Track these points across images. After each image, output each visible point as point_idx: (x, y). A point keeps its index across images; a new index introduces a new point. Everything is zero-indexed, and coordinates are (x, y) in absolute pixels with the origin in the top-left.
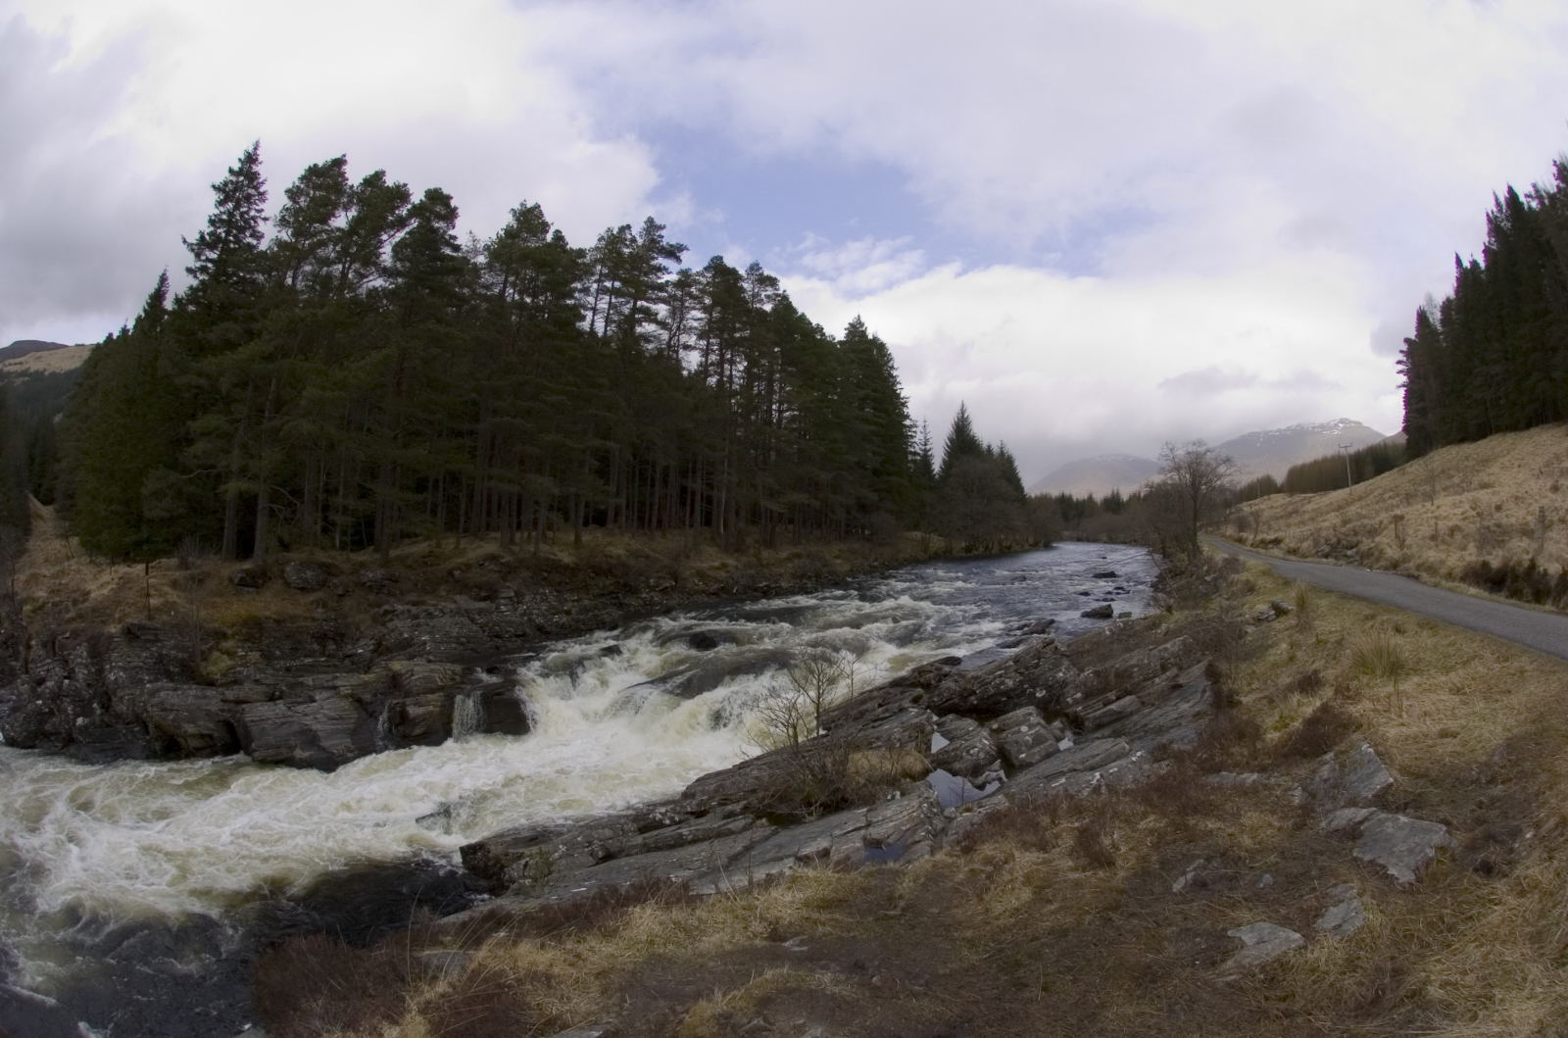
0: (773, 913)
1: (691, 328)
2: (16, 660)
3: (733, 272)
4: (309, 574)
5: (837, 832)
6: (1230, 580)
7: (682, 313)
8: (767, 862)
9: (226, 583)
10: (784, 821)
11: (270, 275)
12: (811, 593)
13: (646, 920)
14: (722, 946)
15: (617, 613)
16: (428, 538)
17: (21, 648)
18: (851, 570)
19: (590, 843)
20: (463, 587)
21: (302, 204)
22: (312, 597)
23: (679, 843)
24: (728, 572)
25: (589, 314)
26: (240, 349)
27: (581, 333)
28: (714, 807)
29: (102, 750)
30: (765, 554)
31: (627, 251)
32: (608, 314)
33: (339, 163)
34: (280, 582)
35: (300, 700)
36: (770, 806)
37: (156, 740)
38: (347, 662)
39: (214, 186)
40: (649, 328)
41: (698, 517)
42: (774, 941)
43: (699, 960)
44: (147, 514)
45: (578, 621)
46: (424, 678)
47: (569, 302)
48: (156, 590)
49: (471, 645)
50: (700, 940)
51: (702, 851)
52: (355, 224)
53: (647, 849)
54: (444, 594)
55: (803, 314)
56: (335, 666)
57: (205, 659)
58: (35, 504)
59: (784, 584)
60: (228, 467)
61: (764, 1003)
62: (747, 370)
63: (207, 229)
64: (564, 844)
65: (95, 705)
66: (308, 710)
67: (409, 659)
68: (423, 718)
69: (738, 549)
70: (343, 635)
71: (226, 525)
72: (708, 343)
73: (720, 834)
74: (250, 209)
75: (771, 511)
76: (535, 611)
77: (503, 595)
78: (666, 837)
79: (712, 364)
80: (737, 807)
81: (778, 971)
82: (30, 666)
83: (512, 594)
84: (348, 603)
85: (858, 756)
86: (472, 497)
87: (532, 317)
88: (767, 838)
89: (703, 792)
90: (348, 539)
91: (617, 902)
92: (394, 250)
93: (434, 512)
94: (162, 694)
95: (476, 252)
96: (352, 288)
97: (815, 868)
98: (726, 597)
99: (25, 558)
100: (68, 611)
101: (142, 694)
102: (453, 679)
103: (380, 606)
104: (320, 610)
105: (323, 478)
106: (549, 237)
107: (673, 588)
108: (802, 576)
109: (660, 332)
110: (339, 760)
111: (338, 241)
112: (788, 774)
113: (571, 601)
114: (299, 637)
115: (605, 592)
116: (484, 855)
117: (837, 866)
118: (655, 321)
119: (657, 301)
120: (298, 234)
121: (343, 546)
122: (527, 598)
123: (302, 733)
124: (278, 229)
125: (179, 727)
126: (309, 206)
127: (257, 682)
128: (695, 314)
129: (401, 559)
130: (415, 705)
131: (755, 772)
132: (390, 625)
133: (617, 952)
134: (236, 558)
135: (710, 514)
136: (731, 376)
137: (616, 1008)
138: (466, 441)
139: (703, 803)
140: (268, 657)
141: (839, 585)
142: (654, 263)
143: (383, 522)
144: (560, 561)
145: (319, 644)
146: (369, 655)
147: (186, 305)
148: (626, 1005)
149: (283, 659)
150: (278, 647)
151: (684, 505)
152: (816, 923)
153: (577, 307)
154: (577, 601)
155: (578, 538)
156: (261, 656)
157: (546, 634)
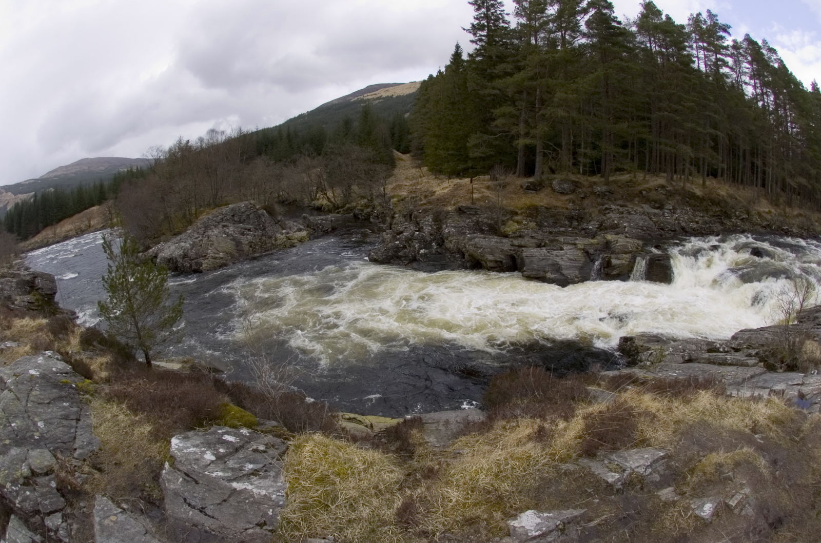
0: (756, 417)
1: (746, 73)
2: (384, 224)
3: (756, 43)
4: (566, 186)
5: (790, 383)
7: (740, 64)
9: (519, 187)
10: (771, 368)
11: (521, 40)
13: (705, 399)
14: (732, 426)
15: (720, 227)
16: (629, 172)
17: (388, 218)
19: (684, 351)
20: (647, 200)
21: (525, 5)
22: (567, 197)
23: (724, 363)
25: (696, 59)
26: (515, 75)
27: (694, 70)
28: (743, 348)
29: (434, 265)
30: (788, 210)
31: (704, 27)
32: (706, 61)
34: (550, 189)
35: (555, 248)
36: (767, 356)
37: (468, 262)
38: (583, 232)
39: (470, 3)
40: (724, 70)
41: (760, 182)
42: (752, 432)
43: (721, 430)
44: (471, 155)
45: (701, 228)
46: (623, 245)
47: (685, 53)
48: (477, 190)
49: (649, 232)
50: (723, 419)
51: (733, 371)
52: (561, 13)
53: (710, 362)
54: (637, 203)
55: (791, 74)
56: (576, 233)
57: (504, 224)
58: (397, 154)
59: (795, 230)
60: (518, 131)
61: (737, 464)
62: (775, 101)
63: (475, 22)
64: (673, 348)
65: (434, 244)
66: (558, 254)
67: (616, 234)
68: (619, 266)
69: (776, 204)
70: (582, 218)
71: (519, 159)
72: (755, 83)
73: (744, 365)
74: (496, 11)
75: (791, 185)
76: (682, 219)
77: (667, 207)
78: (720, 358)
79: (758, 95)
80: (753, 352)
81: (749, 449)
82: (393, 226)
83: (671, 208)
84: (586, 202)
85: (808, 342)
86: (651, 153)
87: (668, 60)
88: (761, 374)
89: (742, 338)
90: (587, 170)
91: (696, 386)
92: (586, 24)
93: (632, 159)
94: (477, 240)
95: (629, 24)
96: (570, 43)
97: (779, 399)
98: (768, 229)
99: (390, 179)
100: (421, 201)
101: (464, 239)
102: (637, 248)
103: (603, 205)
104: (571, 204)
105: (572, 138)
106: (664, 17)
107: (746, 218)
108: (802, 228)
109: (732, 73)
110: (569, 281)
111: (553, 21)
112: (780, 341)
113: (700, 217)
114: (558, 217)
115: (716, 214)
116: (631, 344)
117: (786, 401)
118: (727, 66)
119: (726, 55)
120: (529, 19)
121: (584, 173)
122: (678, 211)
123: (553, 265)
124: (517, 18)
125: (483, 256)
126: (530, 7)
127: (532, 237)
128: (745, 65)
129: (615, 182)
130: (616, 258)
131: (766, 335)
132: (608, 216)
133: (687, 413)
134: (525, 176)
135: (764, 180)
136: (768, 103)
137: (676, 443)
138: (647, 122)
139: (739, 344)
140: (540, 225)
141: (815, 237)
142: (718, 34)
143: (605, 163)
144: (695, 193)
145: (568, 221)
146: (595, 230)
147: (476, 57)
148: (681, 443)
149: (548, 227)
150: (546, 221)
151: (753, 173)
152: (770, 429)
153: (689, 56)
154: (702, 217)
155: (704, 182)
156: (536, 225)
157: (685, 233)
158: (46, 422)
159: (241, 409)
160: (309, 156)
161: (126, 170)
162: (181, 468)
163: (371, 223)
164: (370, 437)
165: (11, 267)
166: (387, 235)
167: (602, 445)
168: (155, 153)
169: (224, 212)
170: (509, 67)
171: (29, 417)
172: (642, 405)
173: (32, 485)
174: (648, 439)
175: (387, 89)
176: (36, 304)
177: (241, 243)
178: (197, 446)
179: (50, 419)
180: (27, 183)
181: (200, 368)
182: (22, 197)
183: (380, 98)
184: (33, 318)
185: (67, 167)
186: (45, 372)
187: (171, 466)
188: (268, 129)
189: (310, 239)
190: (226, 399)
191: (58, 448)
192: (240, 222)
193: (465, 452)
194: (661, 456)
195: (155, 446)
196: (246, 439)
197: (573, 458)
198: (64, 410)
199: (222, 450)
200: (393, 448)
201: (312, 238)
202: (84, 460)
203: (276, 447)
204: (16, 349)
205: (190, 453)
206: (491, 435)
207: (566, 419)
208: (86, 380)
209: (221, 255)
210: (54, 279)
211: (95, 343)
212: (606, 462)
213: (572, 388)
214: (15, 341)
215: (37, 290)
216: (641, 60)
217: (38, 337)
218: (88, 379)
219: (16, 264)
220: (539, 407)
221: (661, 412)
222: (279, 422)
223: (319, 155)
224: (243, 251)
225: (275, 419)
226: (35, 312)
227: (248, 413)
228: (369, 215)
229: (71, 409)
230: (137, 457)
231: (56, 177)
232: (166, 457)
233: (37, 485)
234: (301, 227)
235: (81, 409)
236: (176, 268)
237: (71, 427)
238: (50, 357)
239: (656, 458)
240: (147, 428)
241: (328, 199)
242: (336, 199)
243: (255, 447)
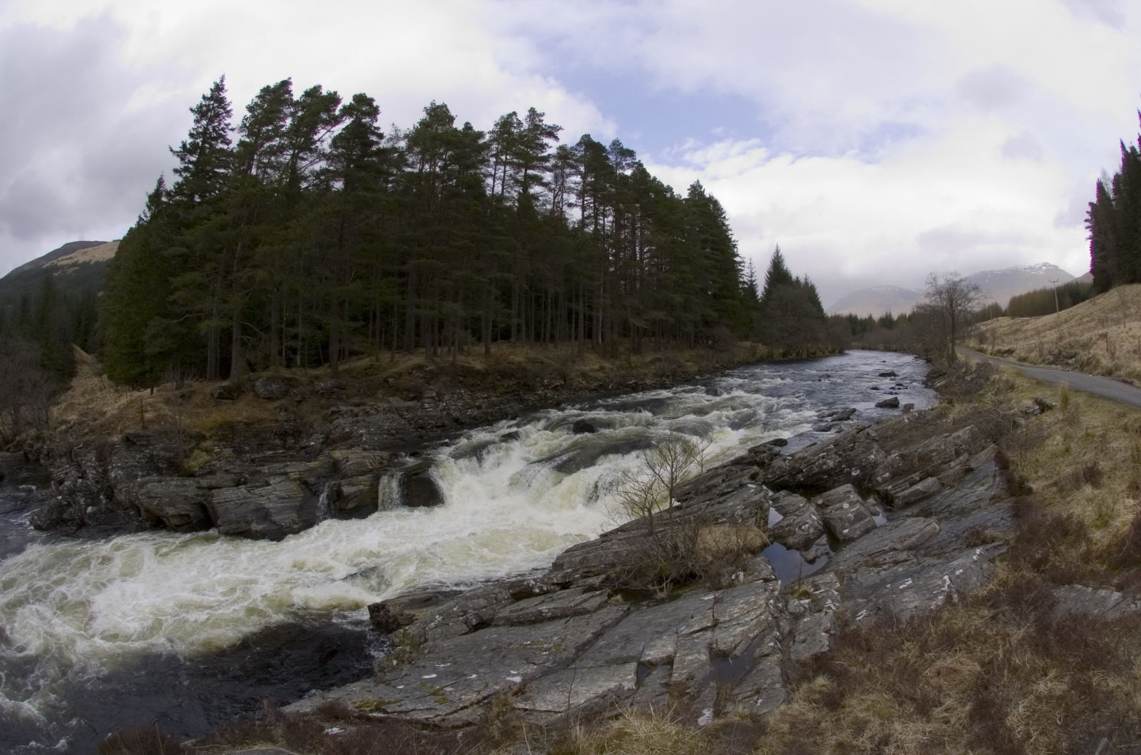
3: (600, 146)
4: (274, 386)
6: (992, 380)
9: (208, 397)
12: (670, 388)
15: (517, 407)
16: (368, 357)
18: (699, 371)
20: (396, 391)
22: (276, 404)
24: (605, 373)
25: (490, 181)
30: (633, 358)
32: (505, 180)
34: (252, 394)
35: (258, 484)
37: (147, 520)
38: (302, 452)
40: (537, 190)
41: (581, 330)
45: (486, 414)
46: (357, 464)
48: (153, 407)
49: (401, 436)
54: (380, 396)
56: (292, 456)
57: (187, 457)
58: (81, 354)
59: (648, 382)
65: (102, 497)
66: (263, 492)
67: (348, 449)
68: (355, 495)
69: (614, 356)
70: (300, 432)
71: (209, 354)
74: (220, 123)
75: (638, 328)
76: (453, 407)
77: (427, 396)
83: (434, 394)
84: (305, 407)
86: (403, 322)
94: (149, 485)
98: (601, 391)
101: (134, 486)
102: (381, 463)
103: (328, 408)
104: (282, 414)
107: (562, 385)
108: (662, 376)
113: (482, 399)
114: (265, 435)
115: (509, 390)
121: (302, 365)
122: (446, 397)
123: (257, 510)
125: (162, 510)
127: (227, 471)
128: (573, 178)
129: (347, 372)
130: (349, 484)
132: (335, 422)
134: (218, 377)
135: (591, 329)
136: (603, 225)
140: (238, 452)
144: (473, 367)
145: (281, 439)
146: (319, 446)
149: (251, 452)
150: (247, 444)
151: (570, 322)
154: (487, 398)
155: (487, 351)
156: (233, 451)
157: (461, 425)
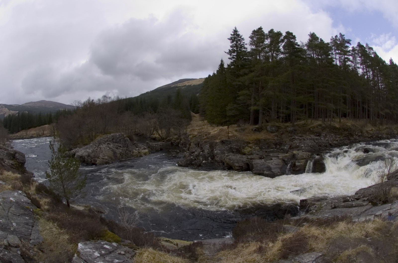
0: (368, 229)
1: (358, 63)
2: (186, 148)
3: (363, 46)
4: (273, 128)
5: (384, 210)
7: (356, 59)
8: (368, 215)
9: (251, 130)
10: (375, 204)
11: (252, 57)
13: (342, 226)
14: (355, 236)
15: (348, 141)
16: (304, 120)
17: (187, 145)
19: (332, 203)
20: (312, 132)
21: (255, 39)
22: (274, 134)
23: (352, 206)
24: (373, 132)
25: (335, 60)
26: (249, 75)
27: (334, 65)
28: (361, 198)
29: (209, 168)
30: (381, 127)
31: (339, 42)
32: (340, 60)
33: (260, 29)
34: (266, 130)
35: (268, 159)
36: (373, 199)
37: (226, 167)
38: (282, 150)
39: (228, 39)
40: (349, 63)
41: (367, 116)
42: (366, 237)
43: (350, 239)
44: (228, 114)
45: (339, 143)
46: (301, 155)
47: (330, 57)
48: (231, 132)
49: (314, 148)
50: (351, 234)
51: (356, 209)
52: (271, 42)
53: (344, 207)
54: (308, 134)
55: (380, 58)
56: (279, 151)
57: (244, 148)
58: (193, 114)
59: (384, 136)
60: (250, 103)
61: (358, 254)
62: (373, 74)
63: (231, 49)
64: (326, 203)
65: (209, 158)
66: (270, 162)
67: (298, 151)
68: (299, 166)
69: (374, 125)
70: (281, 144)
71: (251, 117)
72: (363, 67)
73: (361, 206)
74: (241, 43)
75: (382, 114)
76: (330, 140)
77: (322, 135)
78: (349, 204)
79: (365, 72)
80: (366, 199)
81: (364, 246)
82: (190, 149)
83: (324, 135)
84: (283, 136)
85: (392, 188)
86: (315, 109)
87: (322, 62)
88: (370, 208)
89: (360, 193)
90: (284, 120)
91: (337, 220)
92: (283, 47)
93: (305, 113)
94: (230, 156)
95: (303, 46)
96: (276, 58)
97: (379, 219)
98: (371, 138)
99: (189, 126)
100: (204, 137)
101: (224, 156)
102: (308, 156)
103: (291, 137)
104: (276, 137)
105: (276, 105)
106: (319, 40)
107: (361, 135)
108: (388, 134)
109: (352, 64)
110: (276, 175)
111: (268, 47)
112: (379, 191)
113: (338, 138)
114: (270, 144)
115: (346, 135)
116: (306, 203)
117: (383, 219)
118: (350, 61)
119: (349, 55)
120: (256, 46)
121: (282, 122)
122: (328, 136)
123: (268, 167)
124: (251, 46)
125: (233, 164)
126: (257, 40)
127: (257, 154)
128: (358, 58)
129: (297, 125)
130: (298, 162)
131: (372, 189)
132: (294, 142)
133: (333, 233)
134: (254, 124)
135: (369, 115)
136: (369, 76)
137: (327, 249)
138: (312, 94)
139: (359, 196)
140: (261, 148)
141: (395, 137)
142: (345, 45)
143: (292, 116)
144: (336, 126)
145: (275, 146)
146: (288, 149)
147: (231, 66)
148: (330, 248)
149: (265, 149)
150: (264, 146)
151: (363, 112)
152: (375, 234)
153: (332, 58)
154: (340, 138)
155: (340, 121)
156: (259, 148)
157: (331, 146)
158: (17, 224)
159: (113, 234)
160: (150, 113)
161: (62, 109)
162: (83, 258)
163: (179, 147)
164: (176, 249)
165: (4, 145)
166: (187, 153)
167: (291, 253)
168: (77, 104)
169: (109, 137)
170: (246, 71)
171: (9, 219)
172: (310, 233)
173: (9, 250)
174: (313, 248)
175: (188, 81)
176: (15, 166)
177: (116, 153)
178: (91, 249)
179: (19, 223)
180: (15, 106)
181: (93, 210)
182: (12, 112)
183: (185, 86)
184: (14, 173)
185: (34, 102)
186: (18, 200)
187: (78, 256)
188: (131, 98)
189: (149, 154)
190: (106, 228)
191: (22, 237)
192: (116, 143)
193: (223, 258)
194: (320, 255)
195: (70, 246)
196: (115, 248)
197: (277, 260)
198: (26, 220)
199: (103, 252)
200: (188, 256)
201: (150, 153)
202: (35, 245)
203: (130, 253)
204: (4, 186)
205: (87, 251)
206: (236, 250)
207: (273, 242)
208: (38, 209)
209: (106, 157)
210: (25, 157)
211: (43, 191)
212: (293, 260)
213: (277, 227)
214: (4, 181)
215: (16, 159)
216: (309, 63)
217: (15, 182)
218: (38, 208)
219: (7, 144)
220: (260, 236)
221: (320, 235)
222: (131, 241)
223: (155, 112)
224: (117, 157)
225: (130, 240)
226: (15, 169)
227: (116, 236)
228: (179, 143)
229: (29, 220)
230: (61, 249)
231: (29, 106)
232: (75, 252)
233: (11, 250)
234: (146, 147)
235: (35, 222)
236: (84, 161)
237: (29, 229)
238: (20, 194)
239: (317, 256)
240: (67, 237)
241: (159, 134)
242: (163, 135)
243: (119, 252)
